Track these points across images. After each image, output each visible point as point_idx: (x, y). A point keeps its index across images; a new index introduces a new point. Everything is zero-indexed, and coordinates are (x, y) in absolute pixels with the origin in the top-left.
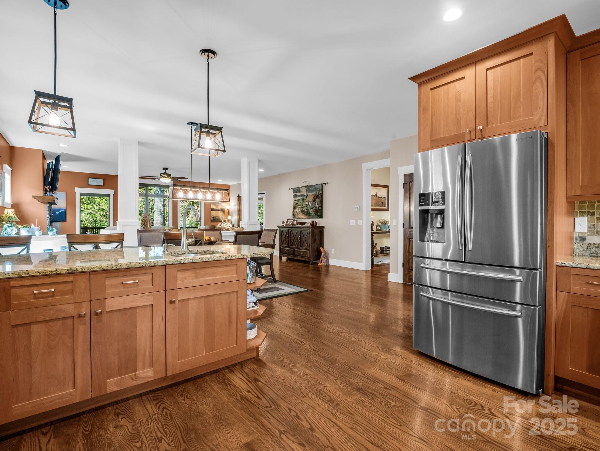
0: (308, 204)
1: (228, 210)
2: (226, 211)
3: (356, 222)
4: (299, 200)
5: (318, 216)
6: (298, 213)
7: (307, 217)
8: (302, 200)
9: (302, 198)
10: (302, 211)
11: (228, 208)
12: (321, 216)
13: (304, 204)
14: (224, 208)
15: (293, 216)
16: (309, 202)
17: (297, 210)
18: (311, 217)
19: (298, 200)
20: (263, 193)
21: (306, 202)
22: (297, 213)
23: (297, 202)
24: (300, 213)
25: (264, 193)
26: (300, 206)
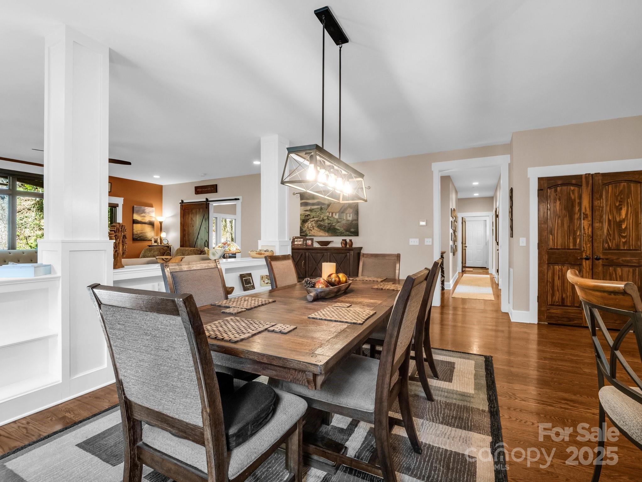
0: (330, 215)
1: (161, 223)
2: (157, 224)
3: (422, 241)
4: (313, 209)
5: (351, 232)
6: (312, 229)
7: (330, 234)
8: (319, 210)
9: (319, 207)
10: (320, 227)
11: (161, 220)
12: (356, 233)
13: (322, 216)
14: (153, 219)
15: (301, 233)
16: (332, 213)
17: (309, 224)
18: (338, 234)
19: (311, 210)
20: (236, 199)
21: (328, 214)
22: (308, 228)
23: (308, 213)
24: (315, 228)
25: (238, 199)
26: (316, 219)
